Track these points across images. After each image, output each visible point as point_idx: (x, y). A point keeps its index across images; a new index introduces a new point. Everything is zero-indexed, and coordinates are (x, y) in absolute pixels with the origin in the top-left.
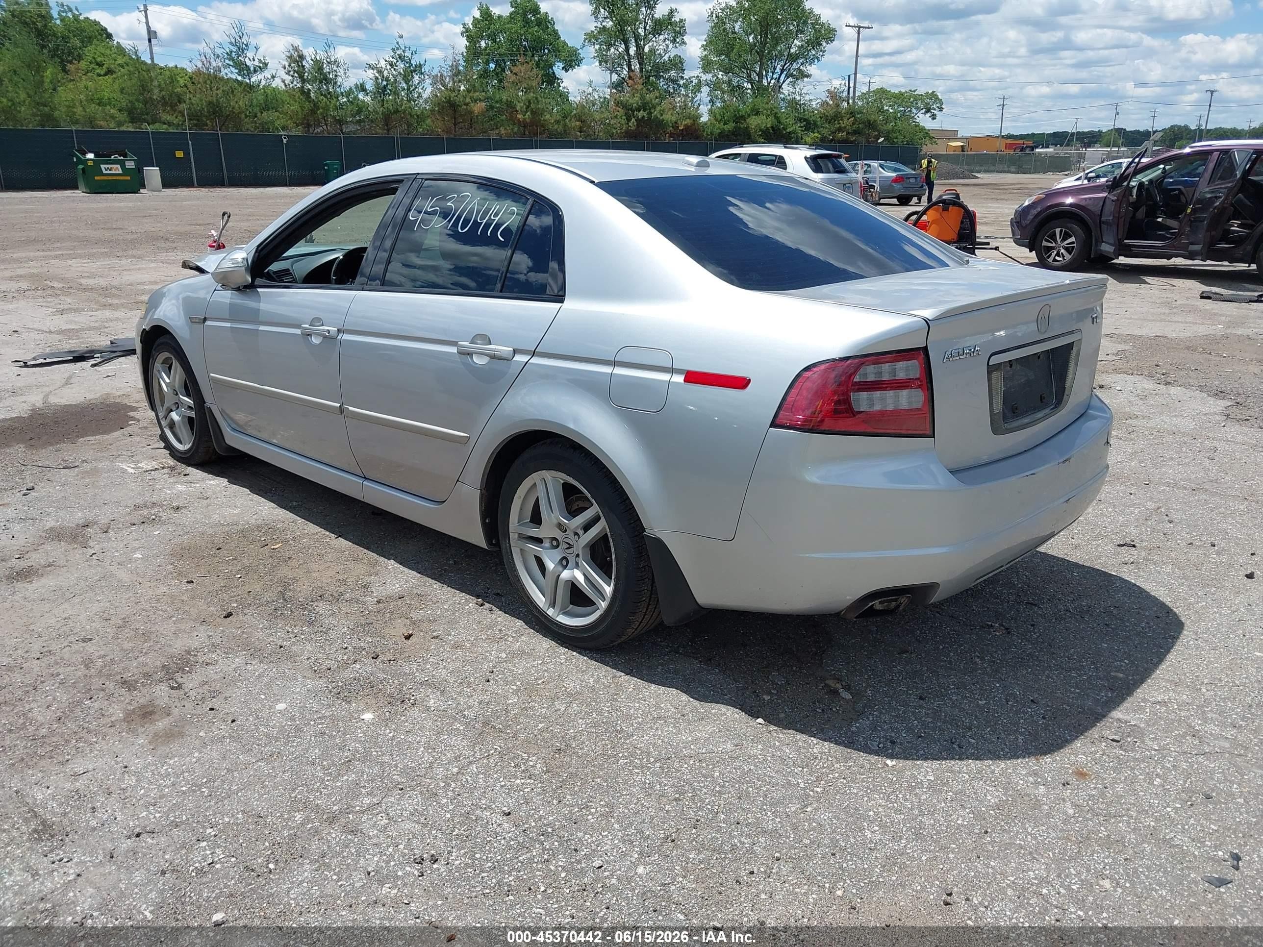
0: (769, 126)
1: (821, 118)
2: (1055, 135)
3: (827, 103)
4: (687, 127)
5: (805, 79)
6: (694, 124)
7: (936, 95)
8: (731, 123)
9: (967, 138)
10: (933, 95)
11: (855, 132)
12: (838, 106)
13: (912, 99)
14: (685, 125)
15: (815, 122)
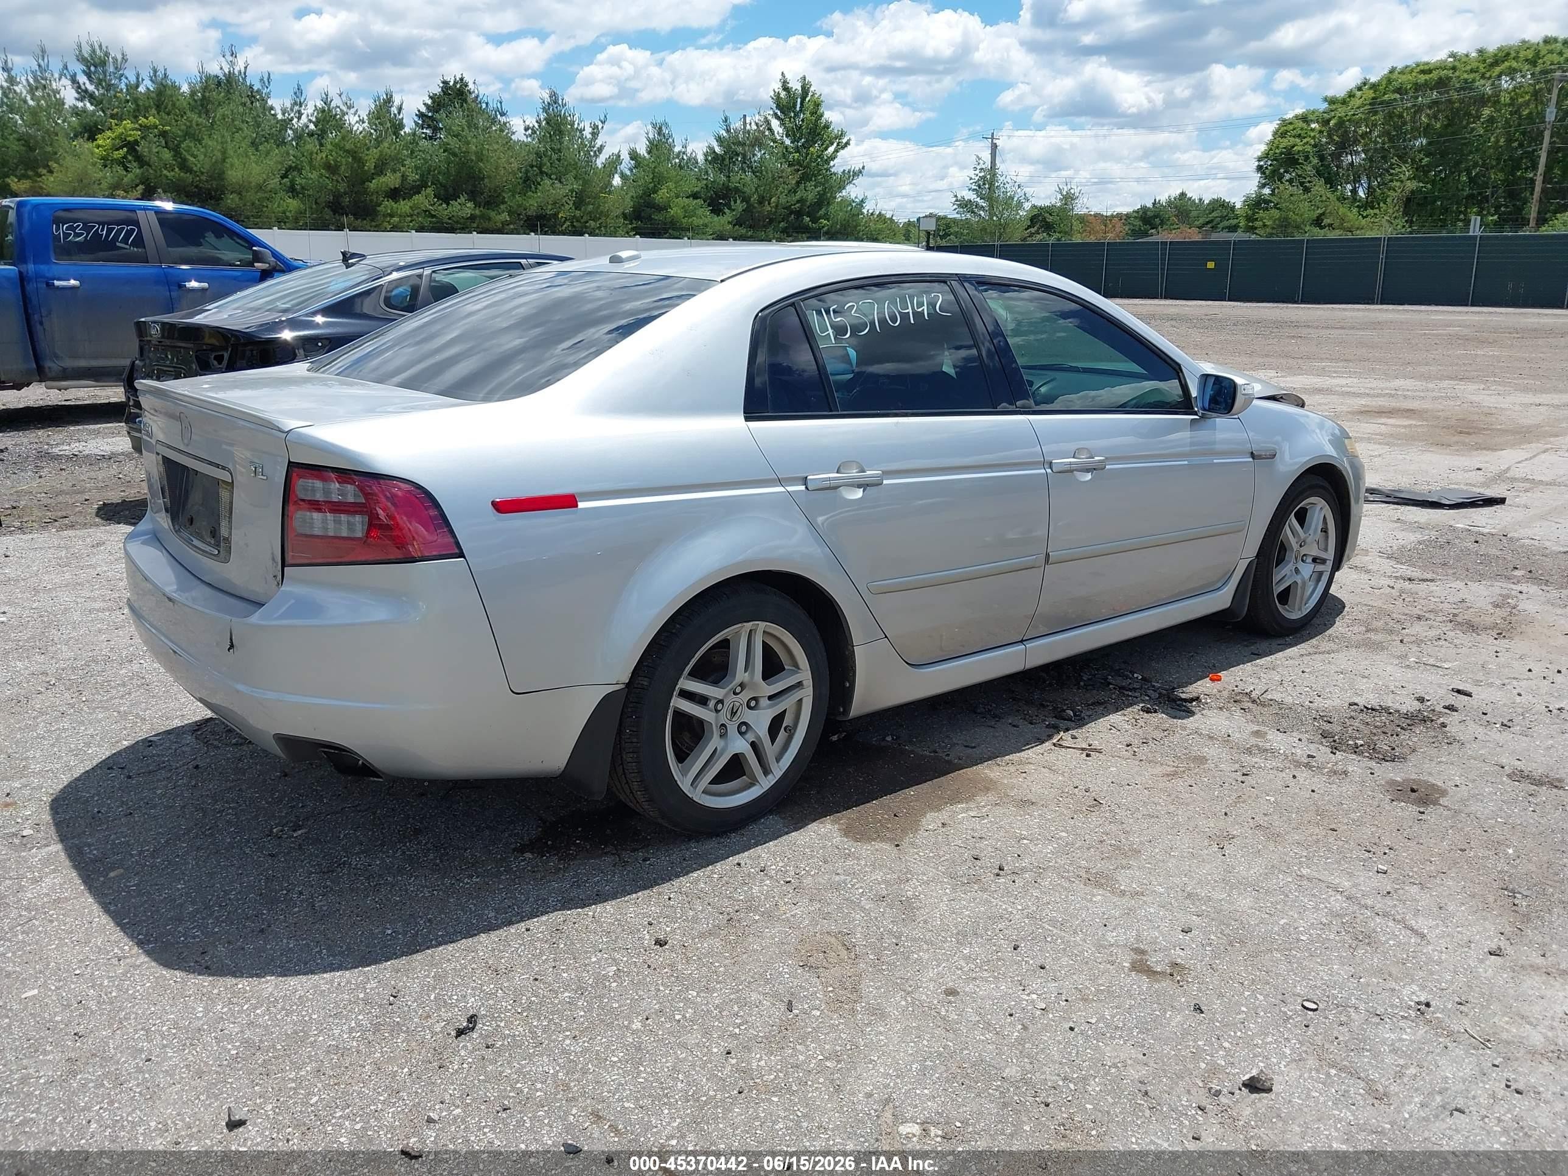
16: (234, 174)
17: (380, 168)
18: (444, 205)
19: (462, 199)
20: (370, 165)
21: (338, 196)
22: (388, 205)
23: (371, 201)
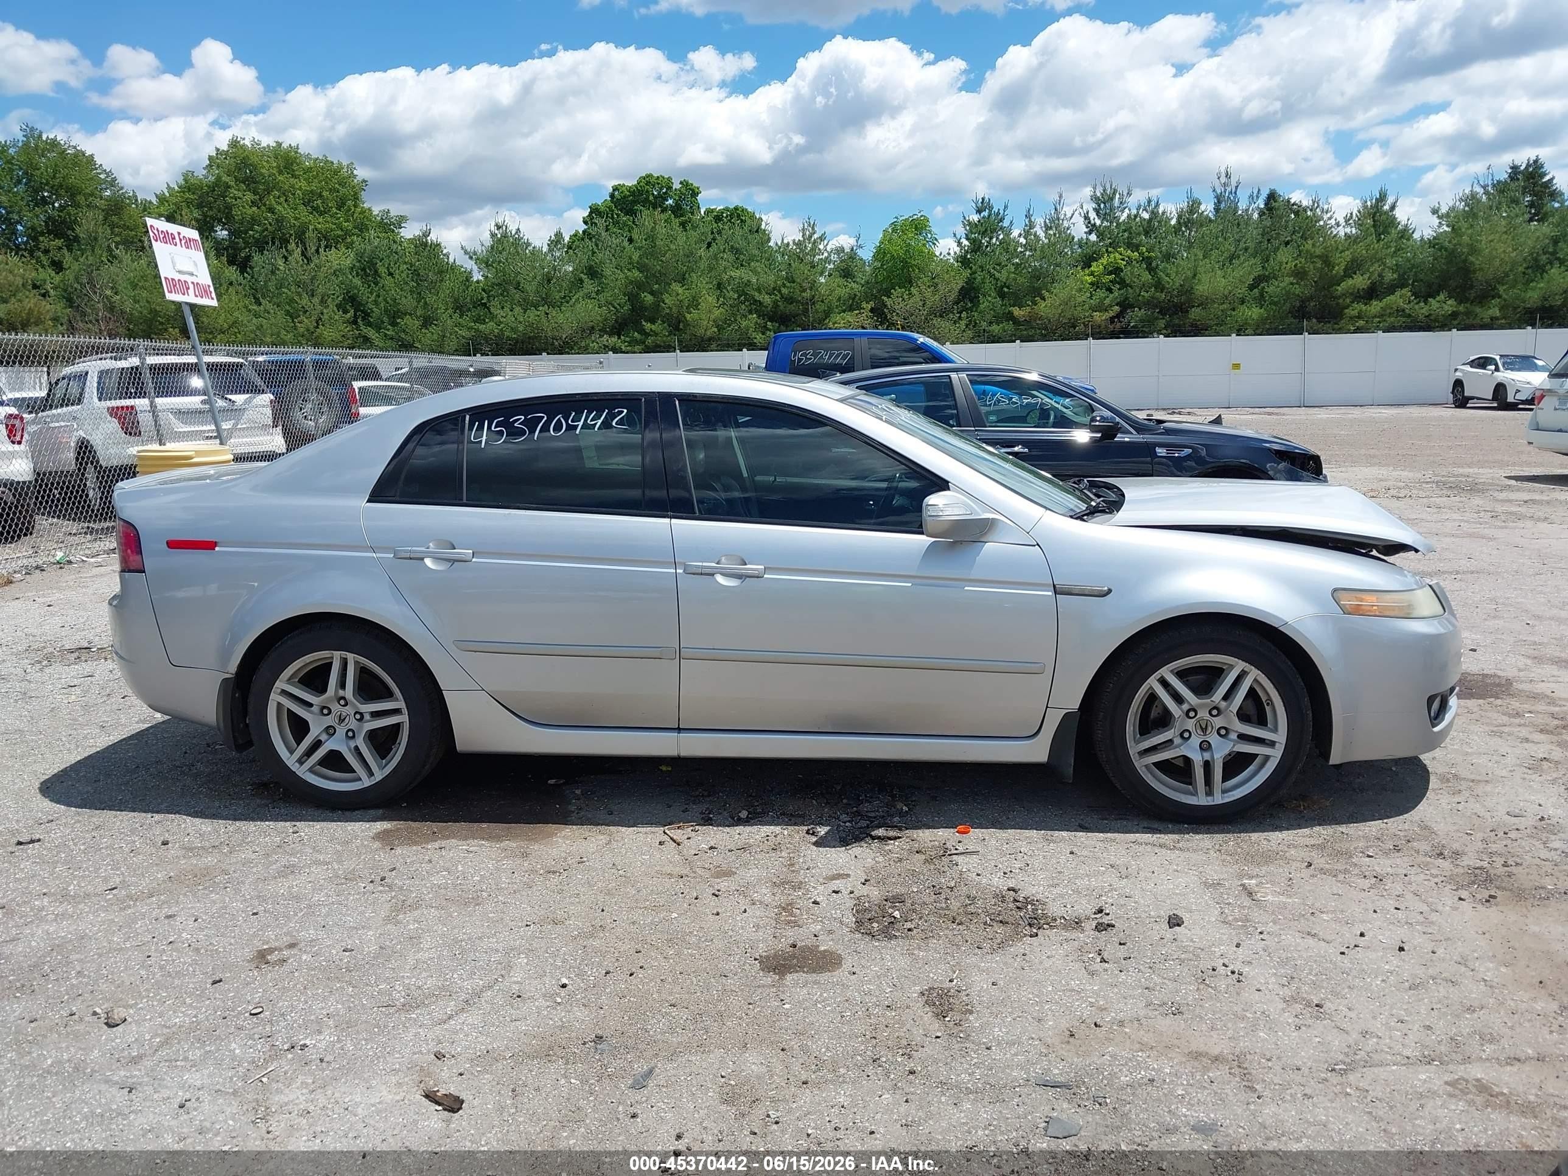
16: (1203, 288)
17: (1349, 272)
18: (1422, 304)
19: (1441, 297)
20: (1339, 270)
21: (1304, 301)
22: (1358, 307)
23: (1338, 304)
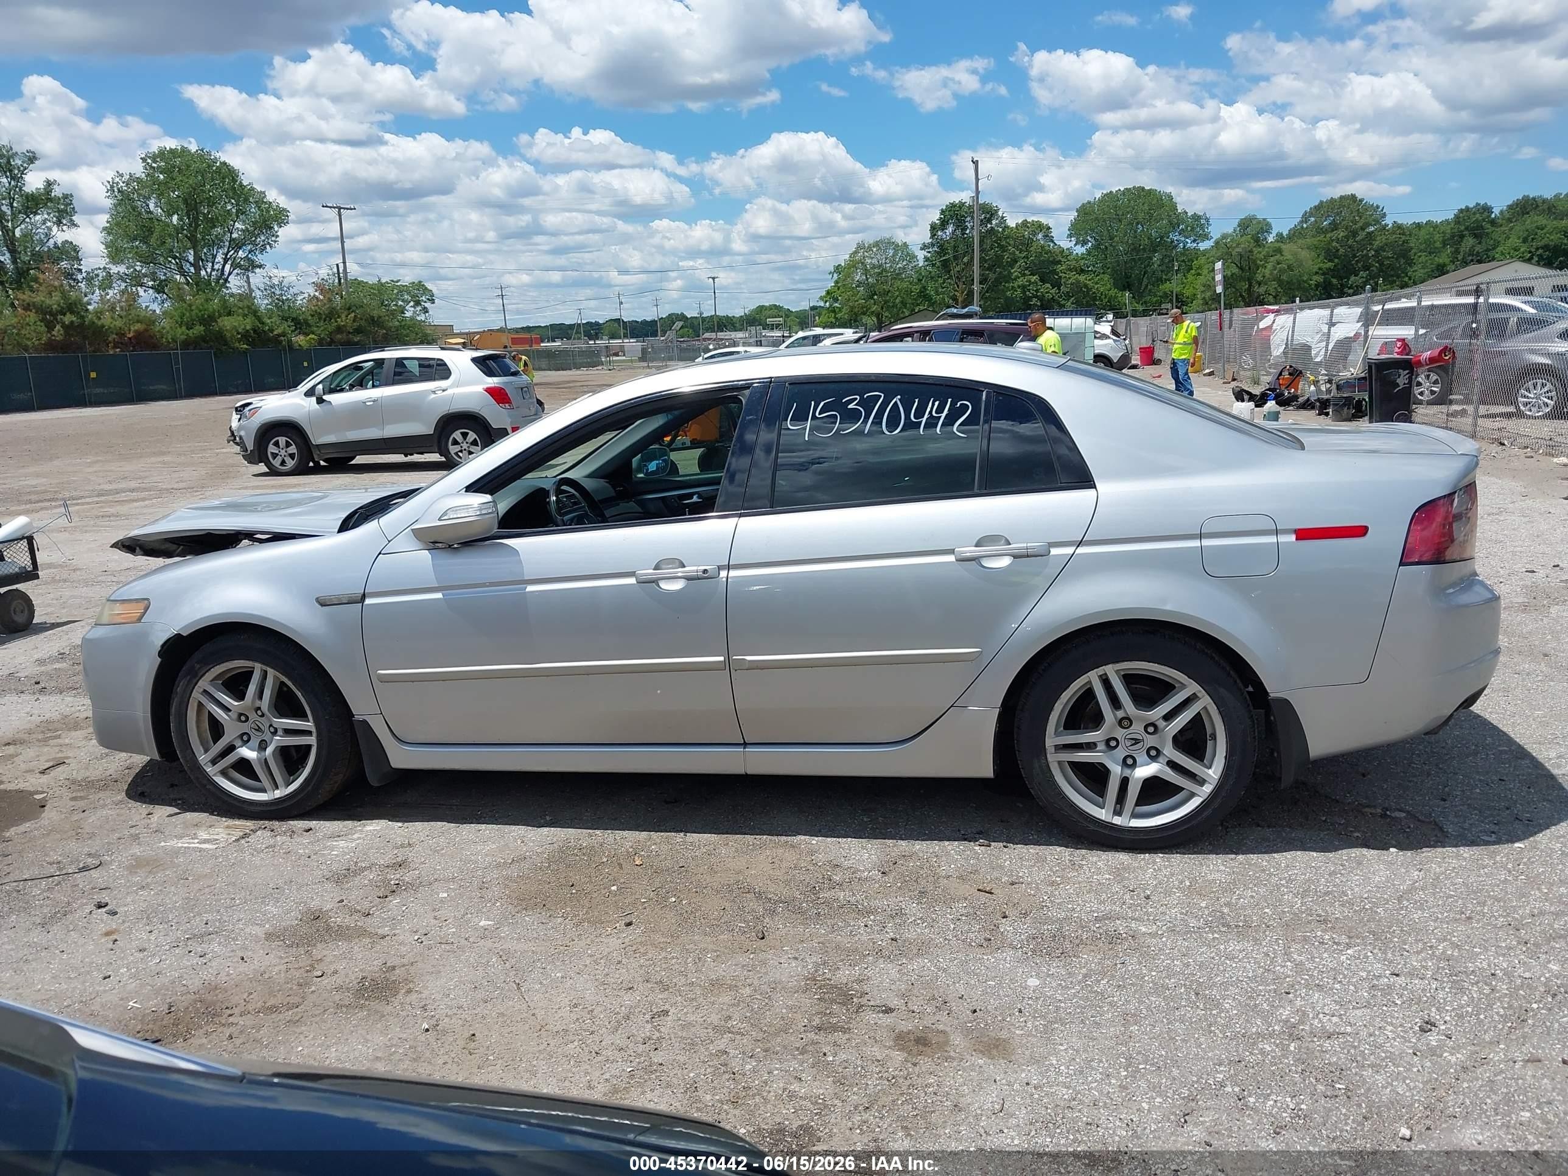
0: (248, 328)
1: (312, 316)
2: (553, 327)
3: (317, 298)
4: (138, 334)
5: (257, 270)
6: (146, 330)
7: (423, 285)
8: (197, 327)
9: (467, 334)
10: (420, 286)
11: (358, 331)
12: (330, 300)
13: (395, 291)
14: (136, 331)
15: (306, 321)
